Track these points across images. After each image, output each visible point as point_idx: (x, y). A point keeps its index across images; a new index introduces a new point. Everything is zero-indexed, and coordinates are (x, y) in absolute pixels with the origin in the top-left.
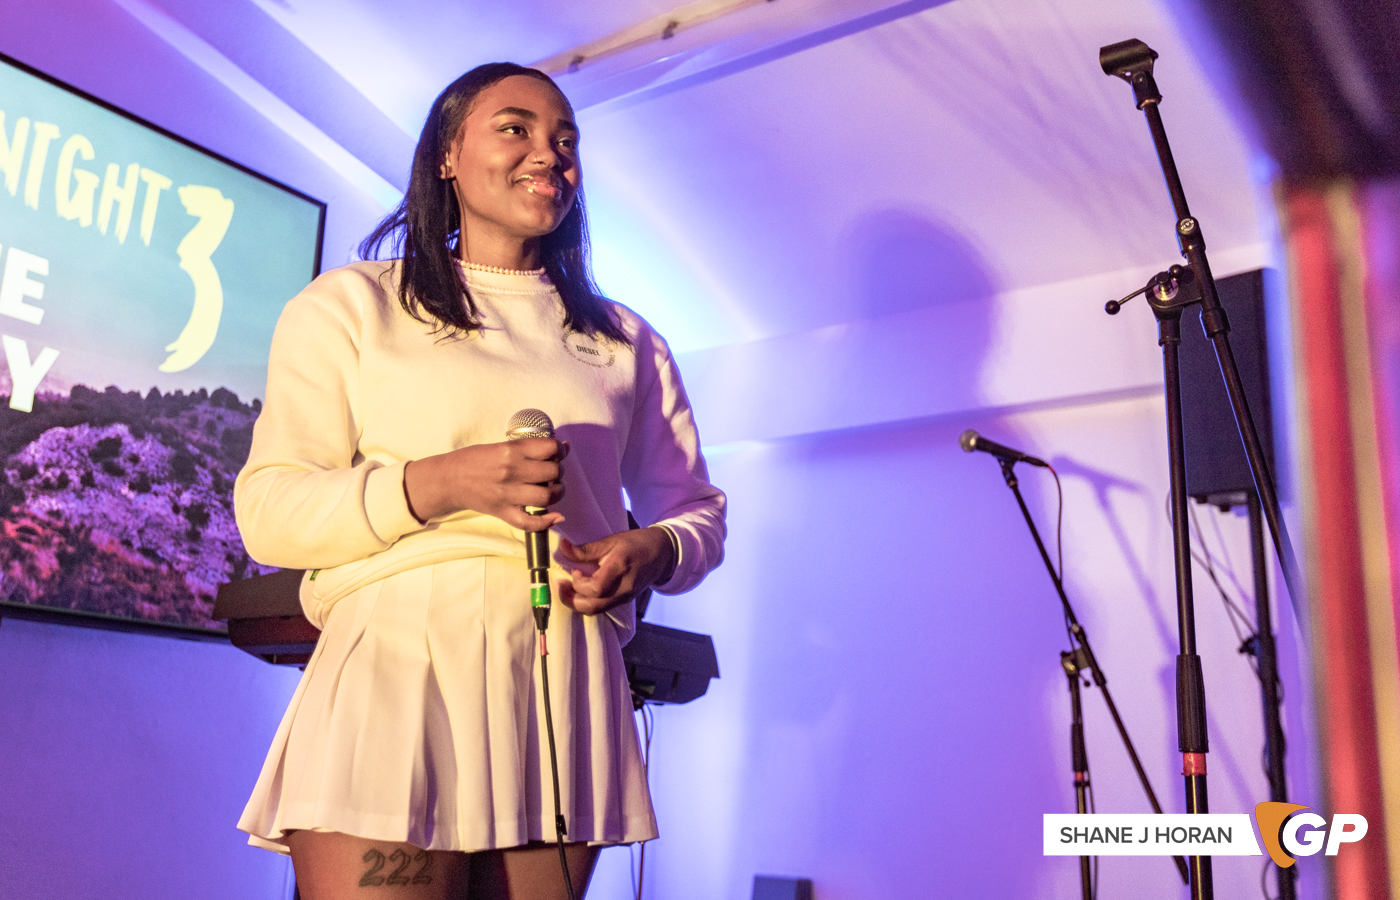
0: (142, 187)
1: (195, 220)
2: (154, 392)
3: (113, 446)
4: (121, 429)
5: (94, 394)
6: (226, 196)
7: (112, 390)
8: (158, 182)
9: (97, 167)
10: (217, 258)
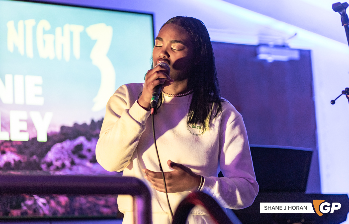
0: (71, 33)
1: (95, 41)
2: (93, 121)
3: (79, 147)
4: (81, 139)
5: (68, 128)
6: (108, 25)
7: (76, 125)
8: (77, 29)
9: (52, 32)
10: (109, 55)
